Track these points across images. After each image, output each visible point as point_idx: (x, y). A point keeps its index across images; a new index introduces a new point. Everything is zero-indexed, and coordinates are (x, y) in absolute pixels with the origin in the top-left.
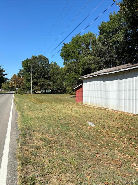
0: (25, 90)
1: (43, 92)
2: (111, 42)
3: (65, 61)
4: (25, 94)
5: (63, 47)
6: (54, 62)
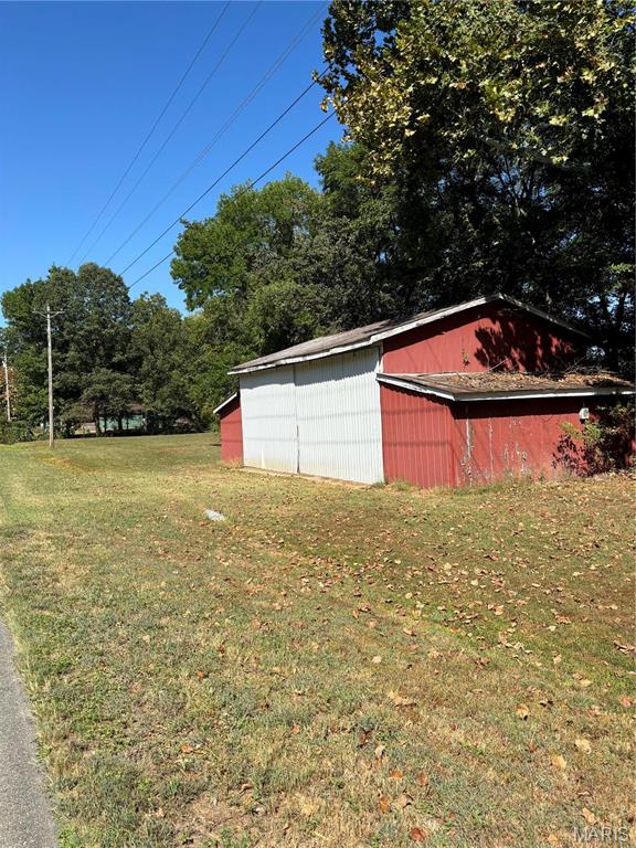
0: (22, 422)
1: (105, 426)
2: (350, 232)
3: (190, 297)
4: (21, 441)
5: (180, 236)
6: (151, 293)
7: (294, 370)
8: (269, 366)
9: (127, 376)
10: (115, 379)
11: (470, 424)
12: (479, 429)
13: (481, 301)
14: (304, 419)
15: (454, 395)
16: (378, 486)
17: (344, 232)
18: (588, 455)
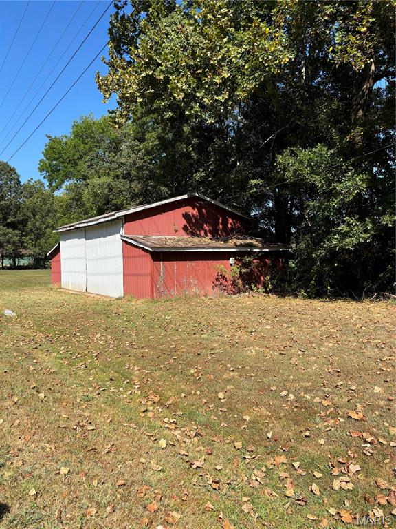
3: (50, 184)
5: (46, 146)
6: (35, 180)
7: (85, 231)
8: (72, 228)
9: (17, 232)
10: (8, 233)
11: (163, 264)
12: (169, 268)
13: (185, 197)
14: (89, 260)
15: (151, 248)
16: (119, 299)
17: (136, 150)
18: (234, 283)
